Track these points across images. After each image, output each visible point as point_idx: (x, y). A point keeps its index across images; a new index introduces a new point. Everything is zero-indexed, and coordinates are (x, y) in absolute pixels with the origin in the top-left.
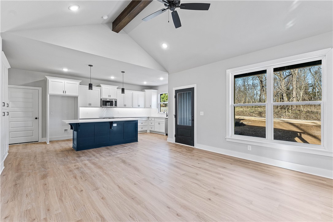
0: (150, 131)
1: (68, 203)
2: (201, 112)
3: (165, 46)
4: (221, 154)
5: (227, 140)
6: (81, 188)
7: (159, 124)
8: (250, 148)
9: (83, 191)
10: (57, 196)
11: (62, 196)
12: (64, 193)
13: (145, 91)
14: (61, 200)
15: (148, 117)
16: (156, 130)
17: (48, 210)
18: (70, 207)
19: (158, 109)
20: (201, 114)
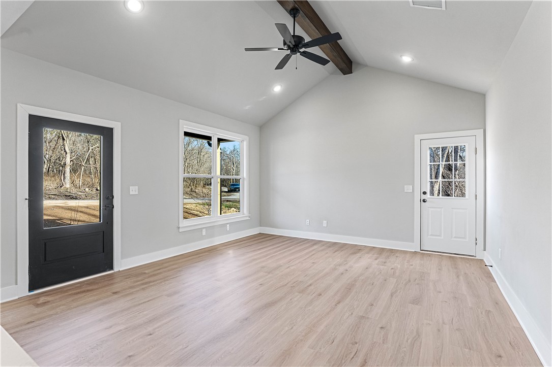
1: (411, 324)
5: (181, 230)
6: (380, 332)
8: (204, 232)
9: (380, 326)
10: (422, 343)
11: (414, 338)
12: (409, 341)
14: (418, 334)
17: (439, 330)
18: (412, 318)
20: (131, 191)
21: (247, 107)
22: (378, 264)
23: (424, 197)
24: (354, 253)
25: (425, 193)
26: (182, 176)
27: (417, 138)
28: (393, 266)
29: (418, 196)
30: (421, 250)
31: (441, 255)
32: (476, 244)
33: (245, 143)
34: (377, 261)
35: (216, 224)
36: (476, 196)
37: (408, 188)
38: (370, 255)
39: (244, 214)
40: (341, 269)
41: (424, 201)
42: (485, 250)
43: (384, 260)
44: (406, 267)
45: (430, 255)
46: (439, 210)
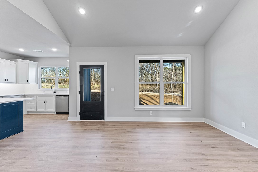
0: (28, 112)
2: (111, 88)
3: (82, 11)
4: (131, 122)
5: (136, 110)
7: (45, 102)
8: (151, 113)
13: (17, 61)
15: (23, 94)
16: (39, 110)
19: (38, 85)
20: (111, 89)
39: (187, 107)
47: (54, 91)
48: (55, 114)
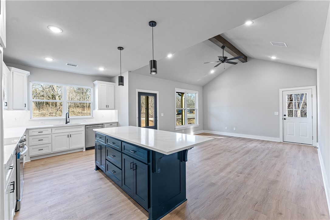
5: (176, 130)
16: (57, 150)
19: (29, 111)
20: (162, 115)
21: (199, 80)
22: (261, 145)
23: (284, 117)
24: (250, 141)
25: (285, 115)
26: (176, 109)
27: (281, 90)
28: (268, 146)
29: (281, 117)
30: (283, 141)
31: (293, 144)
32: (313, 139)
33: (197, 94)
34: (260, 145)
35: (187, 128)
36: (312, 117)
37: (276, 113)
38: (257, 142)
39: (197, 124)
40: (244, 146)
41: (285, 119)
42: (317, 142)
43: (264, 144)
44: (274, 147)
45: (288, 144)
46: (293, 123)
47: (66, 120)
48: (84, 150)
